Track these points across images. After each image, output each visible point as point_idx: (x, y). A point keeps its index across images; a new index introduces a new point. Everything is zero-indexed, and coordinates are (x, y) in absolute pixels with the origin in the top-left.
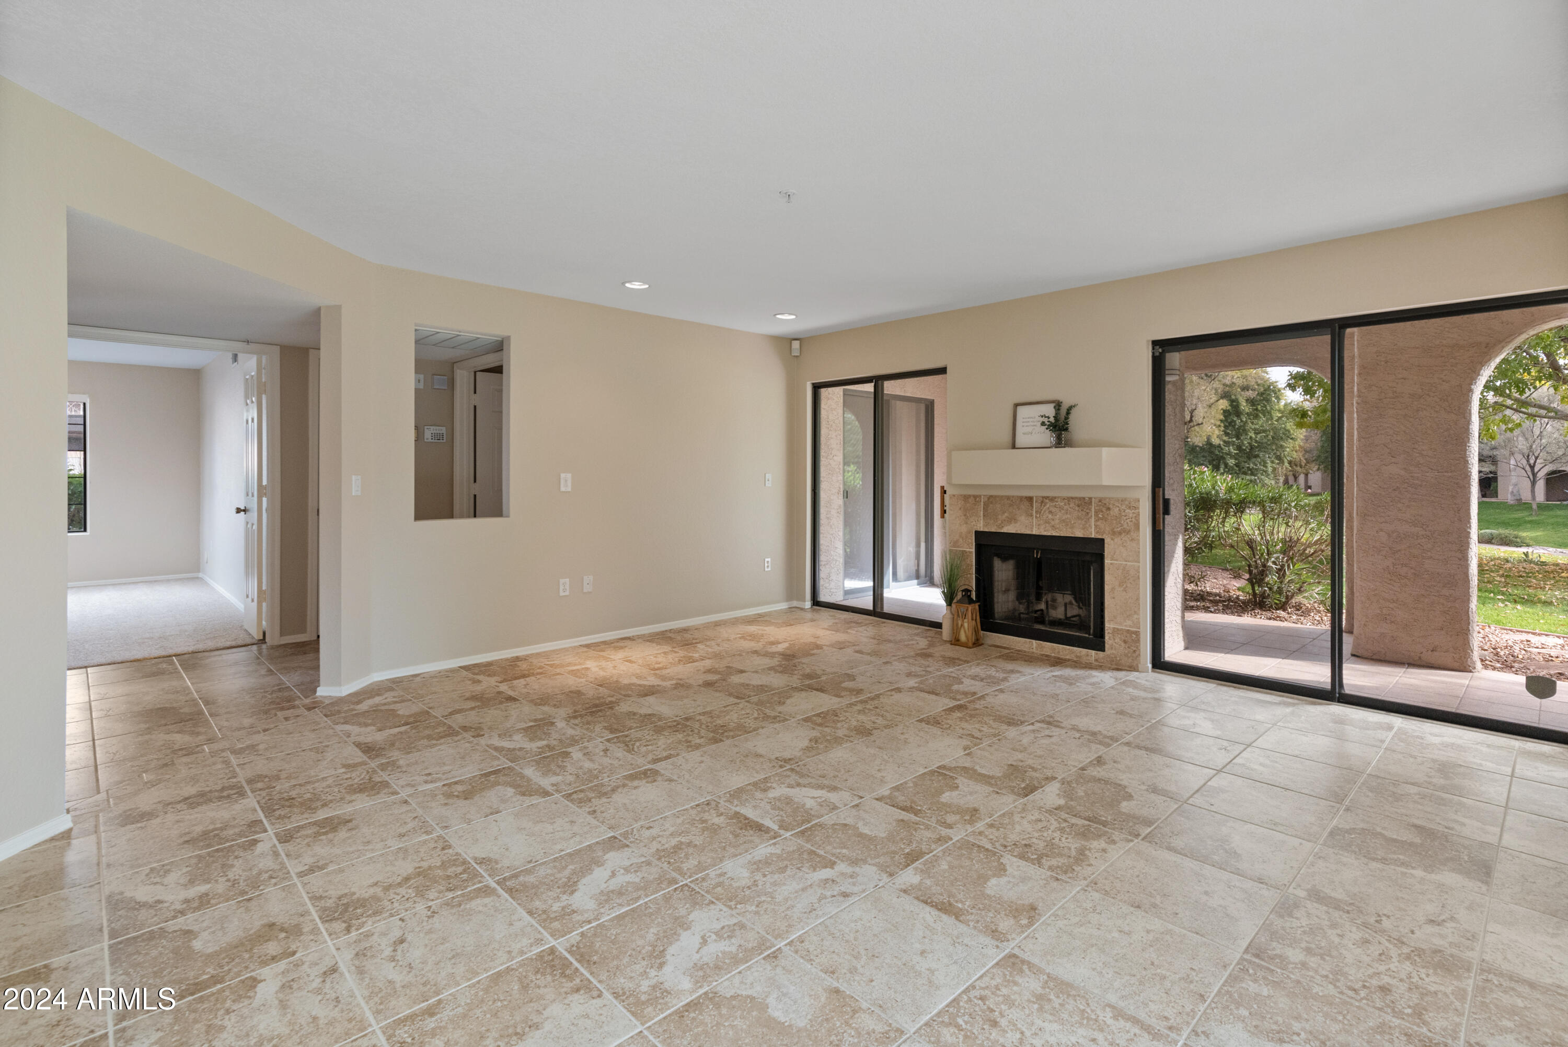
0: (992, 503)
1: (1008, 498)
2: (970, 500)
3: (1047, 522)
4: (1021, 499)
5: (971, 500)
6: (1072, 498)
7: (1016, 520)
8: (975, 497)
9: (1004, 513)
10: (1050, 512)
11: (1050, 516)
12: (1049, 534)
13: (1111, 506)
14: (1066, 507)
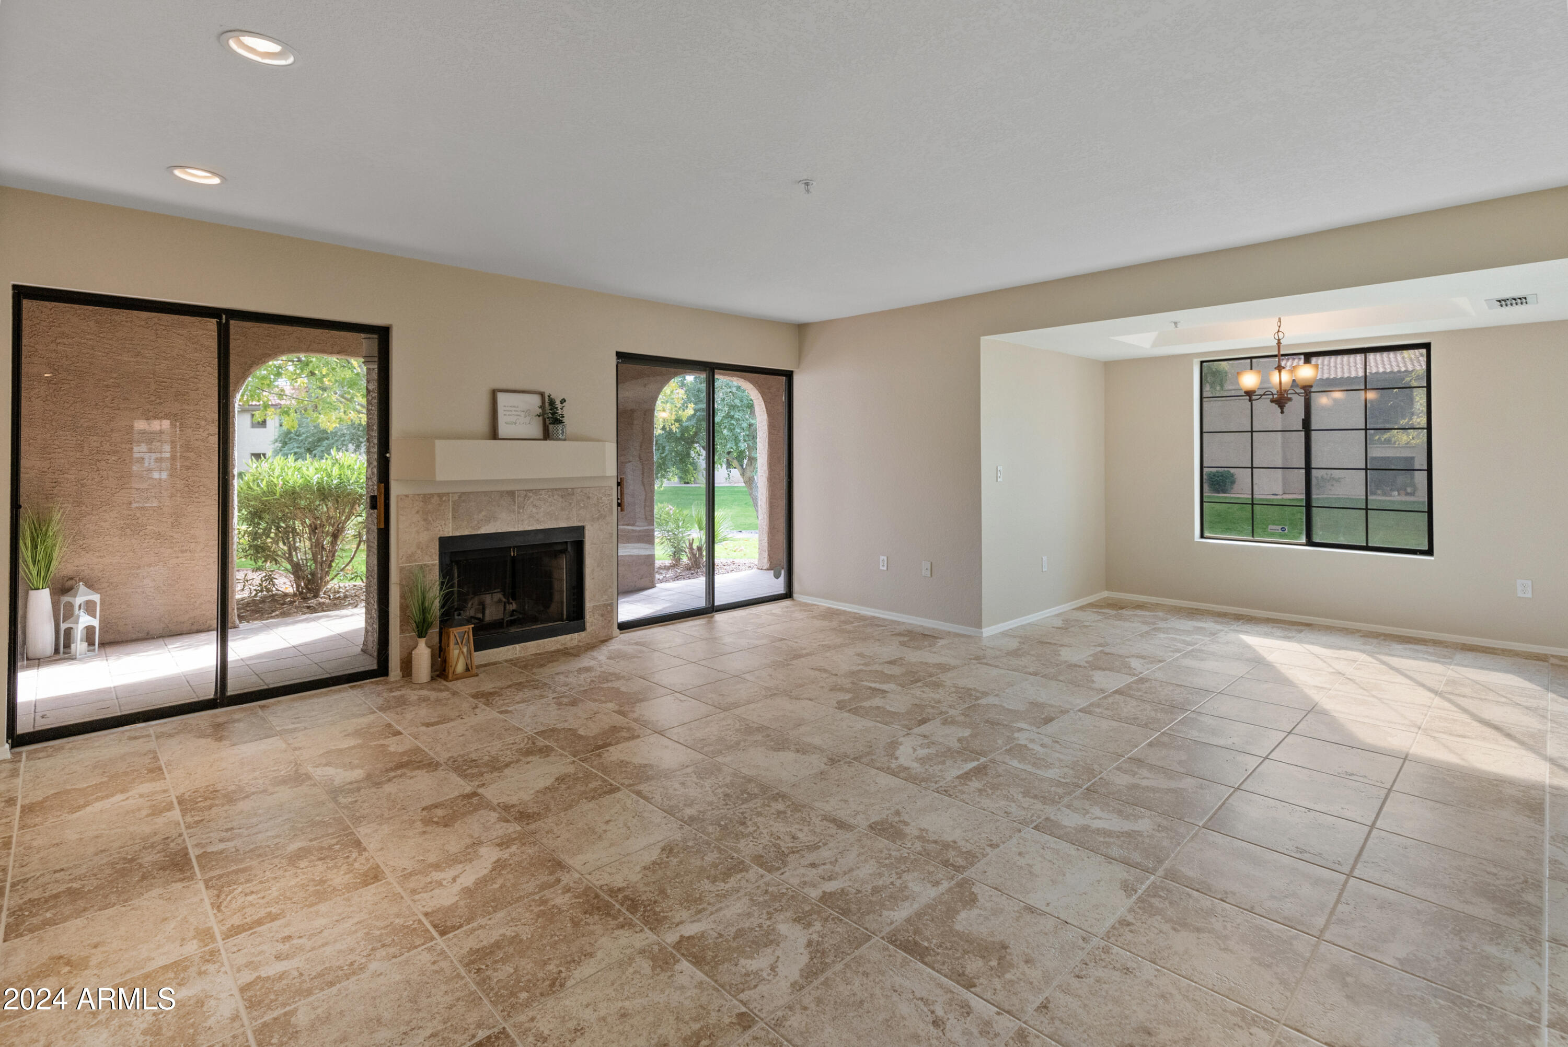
0: (464, 501)
1: (485, 493)
2: (433, 501)
3: (531, 516)
4: (502, 494)
5: (435, 500)
6: (556, 489)
7: (495, 519)
8: (440, 496)
9: (480, 512)
10: (535, 506)
11: (534, 510)
12: (534, 528)
13: (591, 495)
14: (550, 500)
